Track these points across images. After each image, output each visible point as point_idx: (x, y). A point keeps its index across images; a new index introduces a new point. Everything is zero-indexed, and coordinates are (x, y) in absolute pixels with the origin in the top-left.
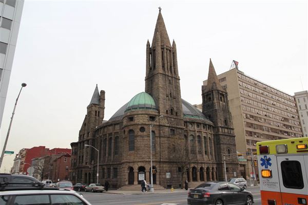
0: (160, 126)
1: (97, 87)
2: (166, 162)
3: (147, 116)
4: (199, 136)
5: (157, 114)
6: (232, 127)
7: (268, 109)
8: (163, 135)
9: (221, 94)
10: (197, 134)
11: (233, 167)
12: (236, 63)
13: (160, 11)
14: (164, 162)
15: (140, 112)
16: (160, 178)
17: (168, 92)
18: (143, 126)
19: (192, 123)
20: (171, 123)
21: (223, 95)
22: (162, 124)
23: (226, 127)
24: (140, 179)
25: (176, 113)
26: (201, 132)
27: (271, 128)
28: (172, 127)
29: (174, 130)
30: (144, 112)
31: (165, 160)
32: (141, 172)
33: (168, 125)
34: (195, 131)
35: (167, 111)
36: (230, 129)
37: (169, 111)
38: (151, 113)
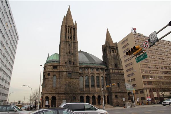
0: (59, 71)
1: (49, 55)
2: (63, 93)
3: (51, 66)
4: (92, 76)
5: (58, 65)
6: (121, 68)
7: (161, 55)
8: (62, 77)
9: (112, 48)
10: (91, 75)
11: (122, 94)
12: (134, 29)
13: (69, 7)
14: (61, 93)
15: (48, 65)
16: (58, 103)
17: (68, 51)
18: (49, 72)
19: (87, 68)
20: (68, 69)
21: (115, 49)
22: (61, 70)
23: (116, 68)
24: (46, 104)
25: (73, 63)
26: (94, 73)
27: (164, 66)
28: (69, 72)
29: (71, 73)
30: (50, 64)
31: (61, 92)
32: (47, 100)
33: (66, 71)
34: (89, 73)
35: (66, 62)
36: (120, 69)
37: (67, 63)
38: (54, 64)
